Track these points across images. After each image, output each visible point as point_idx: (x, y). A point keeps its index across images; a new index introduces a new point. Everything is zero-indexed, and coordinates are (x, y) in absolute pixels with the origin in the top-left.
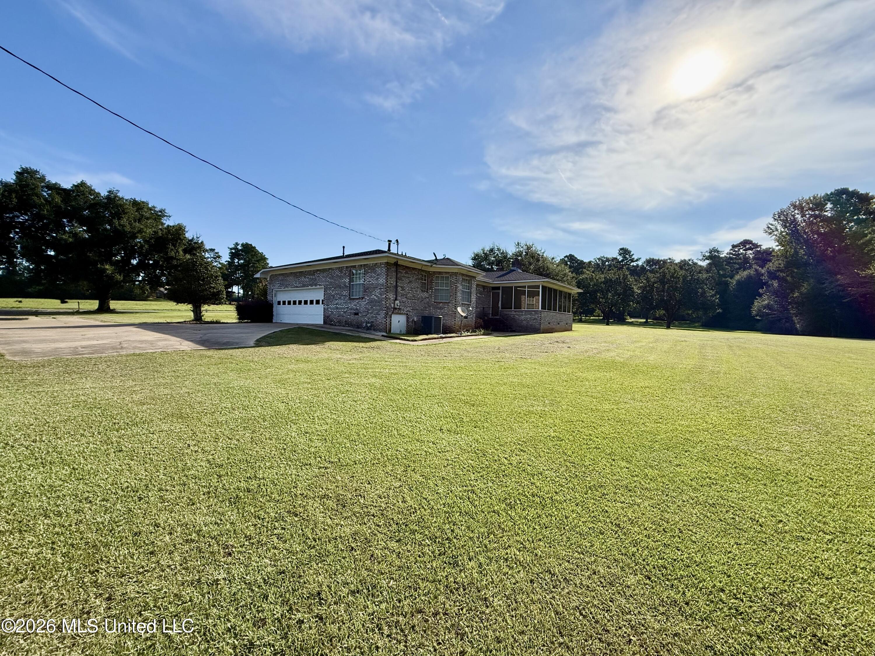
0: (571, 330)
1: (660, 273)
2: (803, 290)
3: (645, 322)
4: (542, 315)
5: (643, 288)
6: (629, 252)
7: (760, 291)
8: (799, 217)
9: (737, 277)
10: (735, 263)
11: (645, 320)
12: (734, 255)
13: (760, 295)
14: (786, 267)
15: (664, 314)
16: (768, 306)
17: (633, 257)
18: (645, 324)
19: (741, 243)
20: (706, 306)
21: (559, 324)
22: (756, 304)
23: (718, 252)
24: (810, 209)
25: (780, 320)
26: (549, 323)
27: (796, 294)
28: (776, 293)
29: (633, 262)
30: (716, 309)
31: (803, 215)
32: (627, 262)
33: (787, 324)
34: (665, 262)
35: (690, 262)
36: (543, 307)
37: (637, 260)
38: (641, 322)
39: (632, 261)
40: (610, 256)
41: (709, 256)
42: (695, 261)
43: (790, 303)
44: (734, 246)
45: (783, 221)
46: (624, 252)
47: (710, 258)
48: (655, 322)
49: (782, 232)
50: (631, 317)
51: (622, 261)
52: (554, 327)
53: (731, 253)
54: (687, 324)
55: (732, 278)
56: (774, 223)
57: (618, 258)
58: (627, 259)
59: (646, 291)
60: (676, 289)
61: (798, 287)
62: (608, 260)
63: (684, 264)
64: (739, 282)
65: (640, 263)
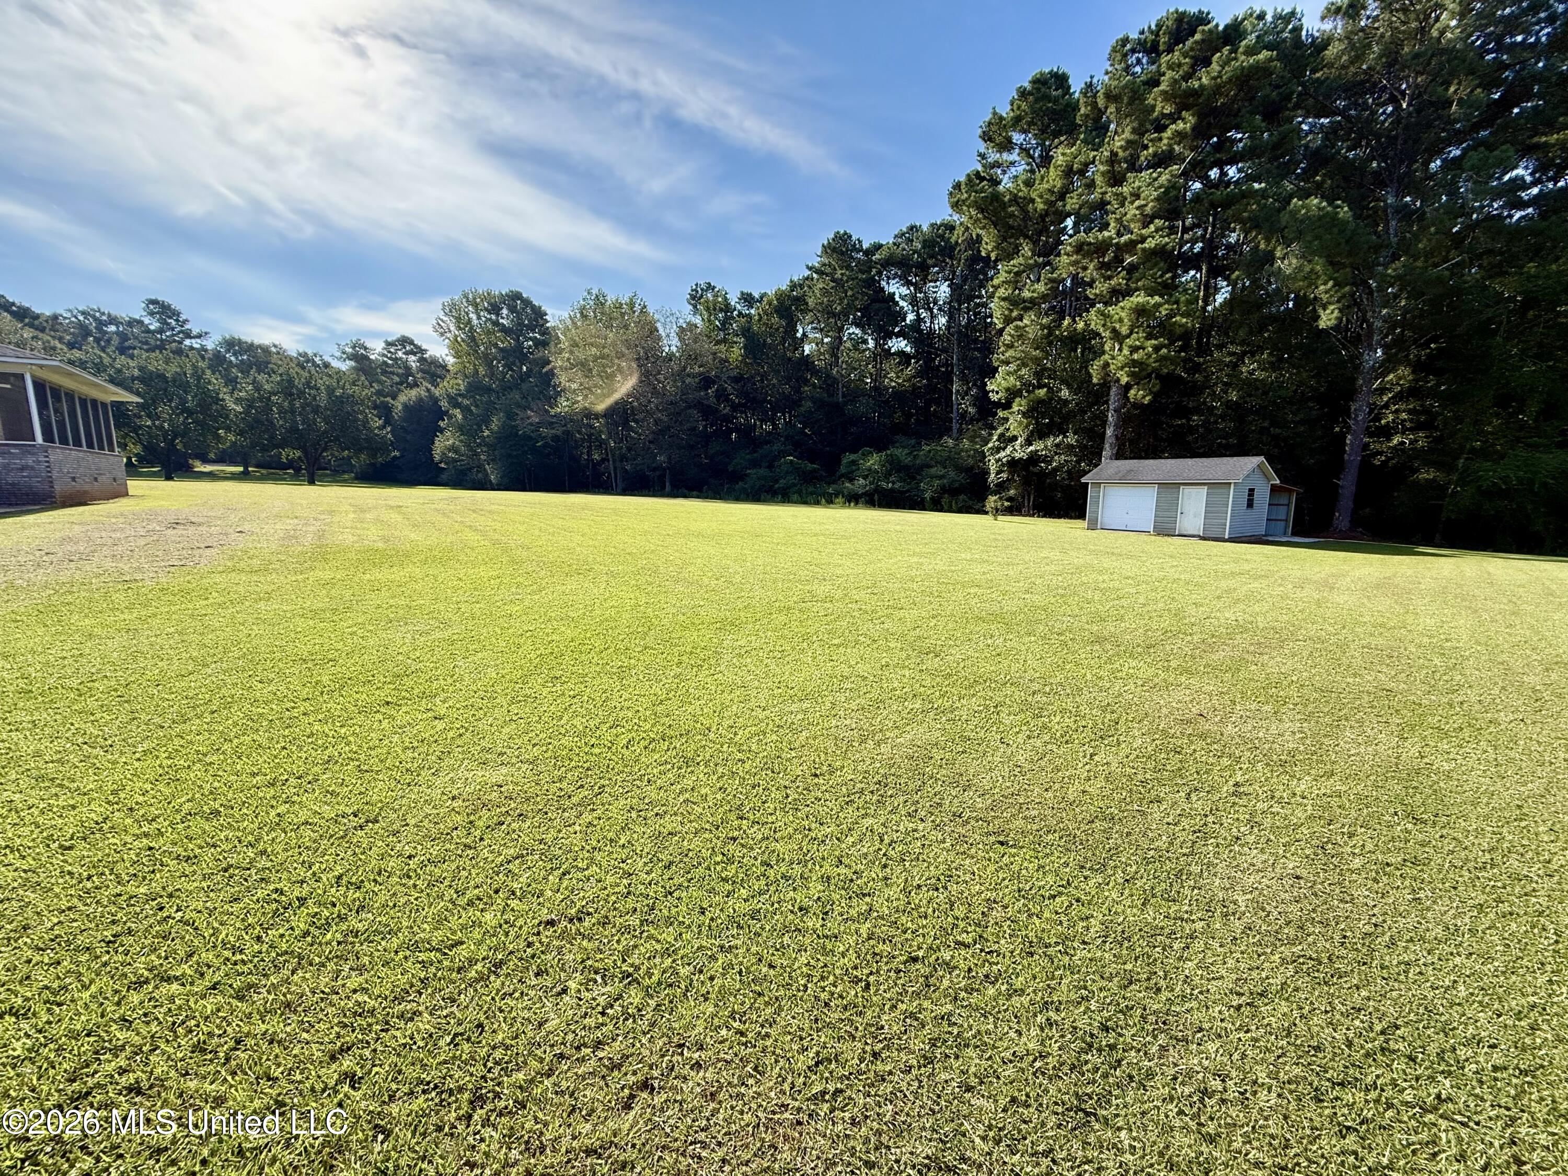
0: (126, 494)
1: (281, 375)
2: (494, 426)
3: (242, 473)
4: (52, 458)
5: (249, 404)
6: (176, 314)
7: (441, 424)
8: (473, 316)
9: (402, 398)
10: (393, 373)
11: (241, 469)
12: (390, 358)
13: (442, 431)
14: (468, 391)
15: (299, 458)
16: (453, 448)
17: (187, 327)
18: (244, 476)
19: (398, 340)
20: (374, 446)
21: (96, 479)
22: (437, 443)
23: (366, 348)
24: (486, 309)
25: (471, 469)
26: (73, 479)
27: (486, 433)
28: (461, 429)
29: (191, 338)
30: (390, 451)
31: (479, 318)
32: (173, 335)
33: (480, 475)
34: (266, 350)
35: (317, 360)
36: (48, 436)
37: (199, 336)
38: (232, 473)
39: (188, 335)
40: (124, 313)
41: (352, 355)
42: (327, 358)
43: (479, 445)
44: (389, 344)
45: (456, 318)
46: (163, 310)
47: (355, 357)
48: (264, 471)
49: (456, 336)
50: (206, 461)
51: (161, 331)
52: (87, 487)
53: (384, 355)
54: (327, 475)
55: (394, 398)
56: (445, 319)
57: (147, 321)
58: (173, 329)
59: (256, 408)
60: (316, 410)
61: (487, 422)
62: (113, 320)
63: (304, 361)
64: (405, 406)
65: (210, 344)
